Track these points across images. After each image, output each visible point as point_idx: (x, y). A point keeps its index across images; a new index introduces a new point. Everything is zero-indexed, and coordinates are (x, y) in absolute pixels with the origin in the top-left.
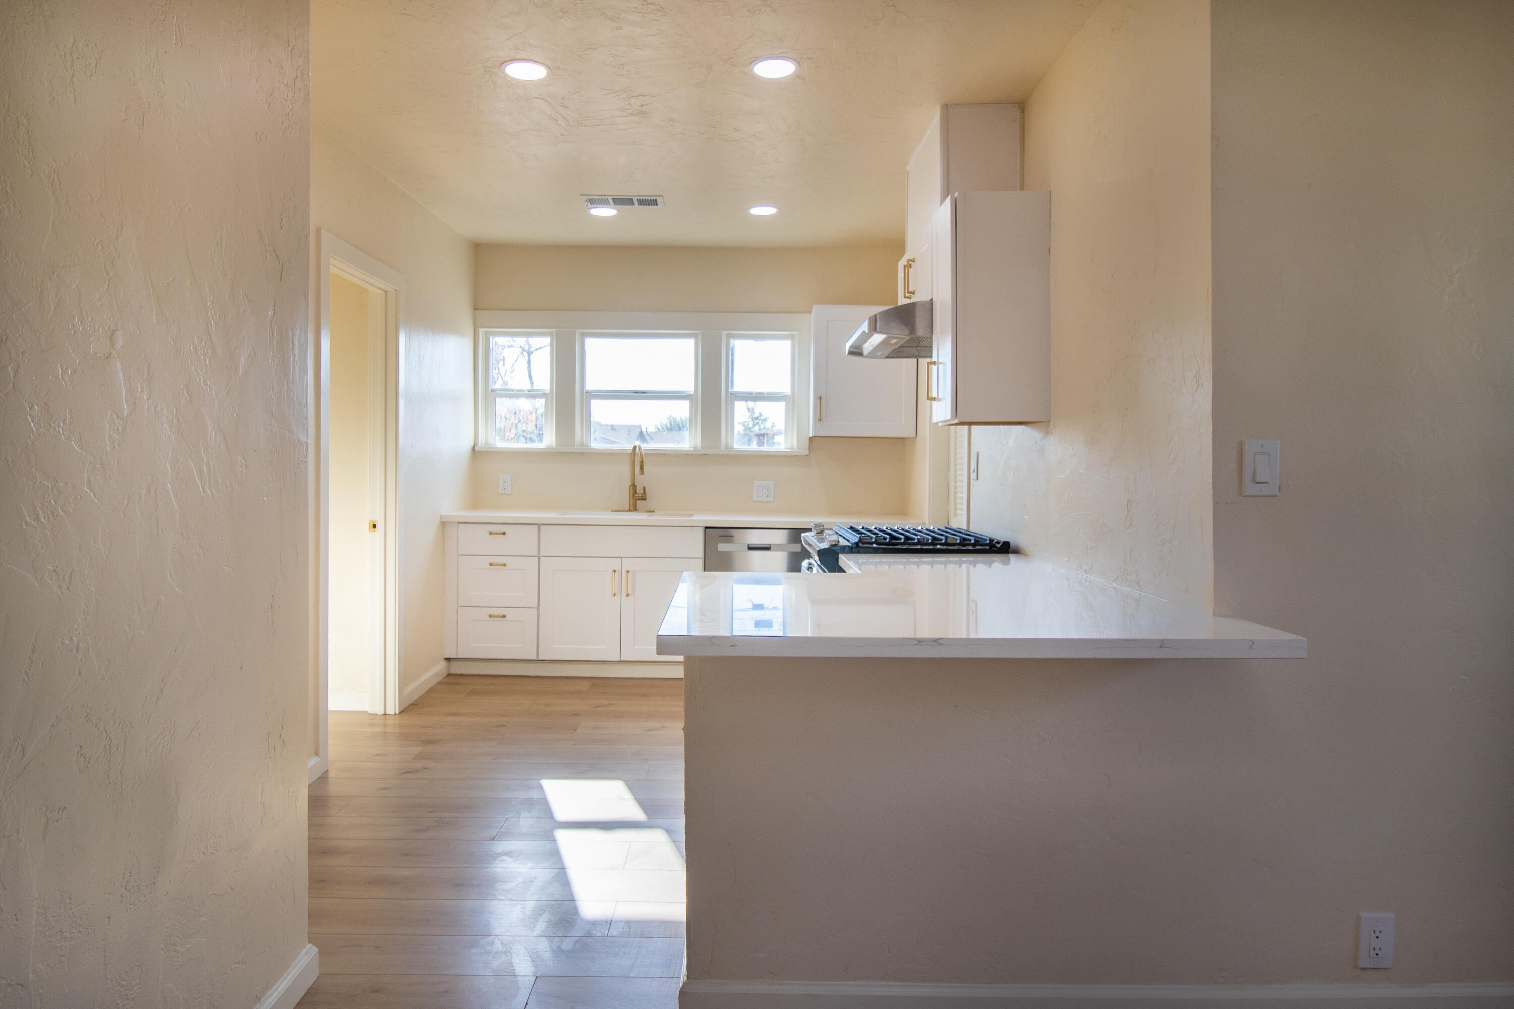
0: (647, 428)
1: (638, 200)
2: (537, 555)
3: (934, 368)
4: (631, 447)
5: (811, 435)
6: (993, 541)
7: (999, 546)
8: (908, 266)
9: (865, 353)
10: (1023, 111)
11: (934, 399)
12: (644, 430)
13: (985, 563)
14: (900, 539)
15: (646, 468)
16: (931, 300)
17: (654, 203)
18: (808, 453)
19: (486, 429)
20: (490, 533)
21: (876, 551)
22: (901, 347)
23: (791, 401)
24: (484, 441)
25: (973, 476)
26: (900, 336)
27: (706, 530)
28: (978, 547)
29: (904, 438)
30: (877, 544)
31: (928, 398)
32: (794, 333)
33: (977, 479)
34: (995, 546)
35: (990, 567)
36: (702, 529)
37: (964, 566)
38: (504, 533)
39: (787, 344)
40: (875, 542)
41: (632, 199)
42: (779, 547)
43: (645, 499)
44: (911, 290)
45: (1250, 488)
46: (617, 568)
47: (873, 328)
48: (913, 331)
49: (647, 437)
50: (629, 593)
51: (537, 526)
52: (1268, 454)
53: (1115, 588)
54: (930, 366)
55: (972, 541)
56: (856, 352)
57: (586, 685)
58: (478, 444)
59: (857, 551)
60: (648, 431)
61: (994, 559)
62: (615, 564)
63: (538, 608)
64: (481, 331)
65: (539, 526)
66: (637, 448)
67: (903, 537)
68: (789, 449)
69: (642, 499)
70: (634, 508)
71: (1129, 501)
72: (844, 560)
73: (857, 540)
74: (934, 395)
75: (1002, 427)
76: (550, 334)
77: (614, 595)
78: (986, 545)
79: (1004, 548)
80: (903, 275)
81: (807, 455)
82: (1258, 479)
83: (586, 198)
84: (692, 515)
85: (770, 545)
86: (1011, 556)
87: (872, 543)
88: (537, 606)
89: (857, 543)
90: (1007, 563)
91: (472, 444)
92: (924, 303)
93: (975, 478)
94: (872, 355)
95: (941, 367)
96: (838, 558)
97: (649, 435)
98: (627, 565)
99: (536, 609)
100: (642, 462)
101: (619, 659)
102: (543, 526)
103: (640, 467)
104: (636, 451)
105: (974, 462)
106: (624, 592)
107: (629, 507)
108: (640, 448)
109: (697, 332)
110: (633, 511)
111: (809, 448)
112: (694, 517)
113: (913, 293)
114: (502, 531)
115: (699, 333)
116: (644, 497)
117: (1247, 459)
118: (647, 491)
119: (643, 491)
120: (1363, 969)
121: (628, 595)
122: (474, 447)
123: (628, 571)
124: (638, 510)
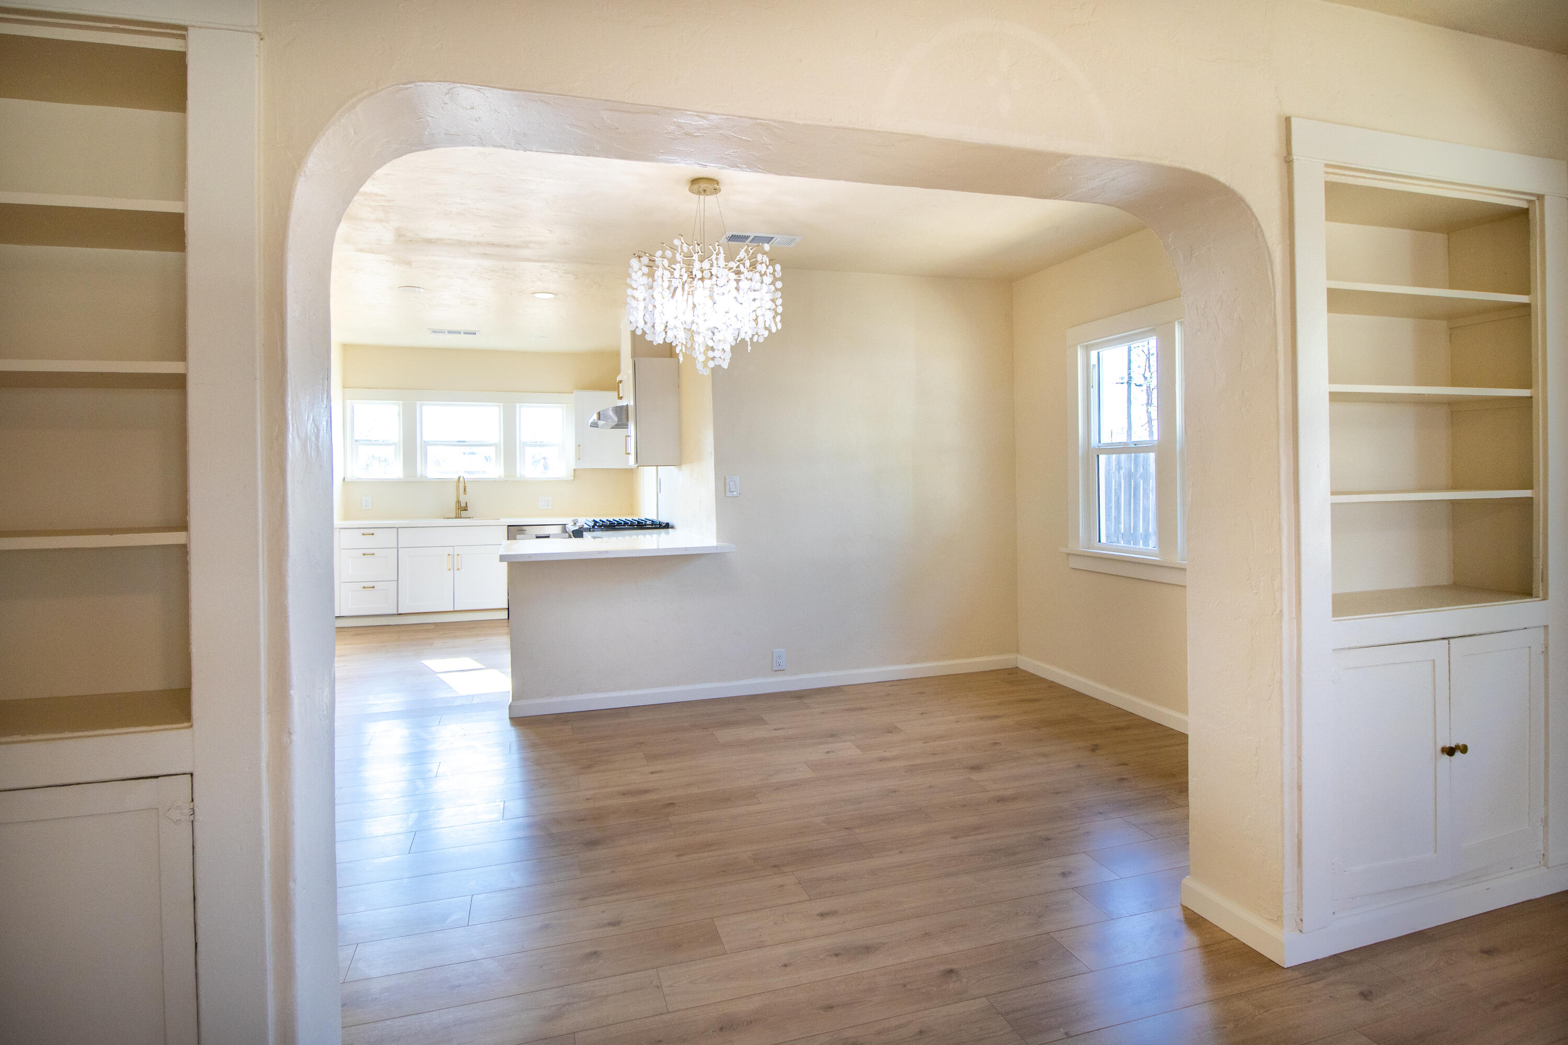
2: (396, 547)
3: (629, 438)
4: (457, 477)
5: (574, 468)
6: (663, 524)
8: (620, 382)
11: (629, 454)
13: (659, 532)
14: (616, 524)
15: (467, 490)
16: (627, 405)
17: (475, 333)
18: (572, 479)
19: (353, 467)
20: (363, 534)
21: (604, 530)
22: (616, 425)
23: (562, 447)
24: (351, 475)
25: (659, 490)
26: (616, 420)
27: (510, 526)
28: (654, 526)
30: (604, 527)
31: (626, 454)
32: (563, 405)
33: (660, 493)
34: (664, 526)
36: (506, 527)
39: (559, 411)
41: (460, 332)
42: (554, 536)
43: (467, 510)
44: (621, 396)
45: (729, 494)
46: (451, 553)
48: (619, 420)
50: (459, 568)
51: (396, 529)
52: (735, 481)
54: (627, 438)
57: (432, 627)
58: (347, 477)
59: (592, 530)
61: (663, 531)
62: (450, 550)
64: (348, 402)
65: (398, 528)
66: (461, 478)
68: (561, 476)
69: (465, 510)
70: (458, 517)
72: (585, 534)
73: (594, 525)
74: (630, 449)
75: (661, 467)
76: (398, 404)
77: (449, 570)
78: (658, 525)
79: (667, 526)
80: (618, 385)
82: (731, 491)
83: (430, 330)
84: (499, 519)
85: (549, 534)
86: (670, 529)
87: (601, 526)
88: (396, 579)
89: (593, 527)
90: (668, 533)
91: (343, 477)
92: (624, 406)
94: (602, 427)
95: (631, 438)
96: (583, 534)
98: (457, 551)
99: (396, 582)
100: (465, 486)
101: (452, 610)
102: (399, 529)
103: (463, 490)
104: (461, 479)
105: (659, 483)
106: (455, 569)
107: (455, 516)
108: (464, 478)
109: (500, 404)
110: (459, 518)
111: (574, 476)
112: (501, 520)
113: (621, 398)
114: (372, 533)
115: (501, 404)
116: (465, 509)
117: (727, 483)
118: (468, 505)
119: (465, 505)
120: (775, 671)
121: (458, 570)
122: (344, 479)
123: (458, 555)
124: (461, 518)
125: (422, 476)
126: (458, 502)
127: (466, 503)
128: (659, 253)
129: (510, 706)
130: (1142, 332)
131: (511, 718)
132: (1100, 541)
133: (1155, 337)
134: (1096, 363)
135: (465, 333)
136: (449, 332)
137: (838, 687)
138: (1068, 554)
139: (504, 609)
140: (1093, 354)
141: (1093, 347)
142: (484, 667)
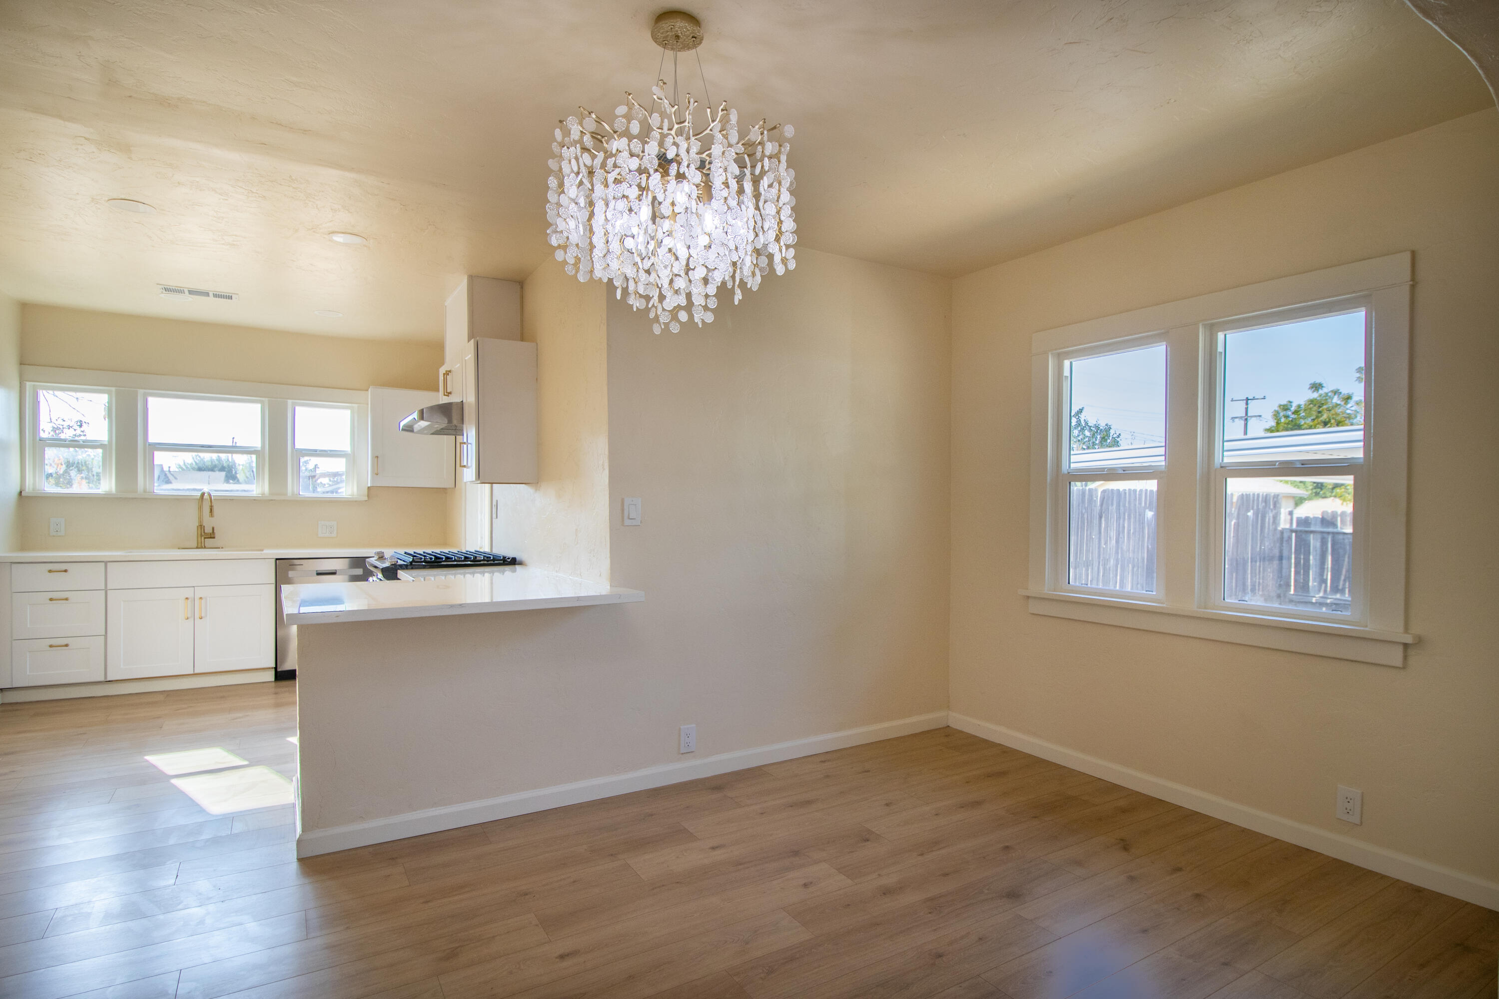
0: (169, 467)
1: (214, 294)
2: (104, 588)
3: (465, 446)
4: (199, 496)
5: (369, 485)
6: (505, 558)
7: (509, 560)
8: (447, 373)
9: (415, 430)
10: (522, 288)
11: (464, 466)
12: (166, 469)
13: (499, 572)
14: (443, 558)
15: (215, 511)
16: (462, 401)
17: (231, 298)
18: (367, 499)
19: (34, 477)
20: (50, 571)
21: (424, 567)
22: (442, 429)
23: (351, 458)
24: (31, 487)
25: (494, 516)
26: (442, 422)
27: (277, 561)
28: (496, 562)
29: (445, 489)
30: (425, 563)
31: (461, 465)
32: (354, 405)
33: (497, 518)
34: (506, 561)
35: (503, 574)
36: (274, 560)
37: (487, 575)
38: (66, 571)
39: (348, 413)
40: (425, 561)
41: (208, 293)
42: (342, 572)
43: (214, 538)
44: (448, 391)
45: (627, 522)
46: (190, 595)
47: (422, 417)
48: (450, 421)
49: (171, 477)
50: (202, 615)
51: (103, 564)
52: (636, 505)
53: (570, 579)
54: (462, 445)
55: (492, 558)
56: (409, 429)
58: (25, 490)
59: (411, 567)
60: (171, 470)
61: (506, 569)
62: (189, 593)
63: (106, 636)
64: (28, 384)
65: (106, 563)
67: (444, 557)
68: (349, 495)
69: (211, 538)
70: (201, 546)
71: (576, 530)
72: (401, 573)
73: (411, 560)
74: (465, 464)
75: (511, 485)
76: (109, 393)
77: (187, 618)
78: (501, 560)
79: (513, 562)
80: (443, 378)
81: (366, 501)
82: (630, 518)
83: (161, 287)
84: (263, 550)
85: (336, 570)
86: (517, 566)
87: (422, 562)
88: (103, 633)
89: (411, 563)
90: (515, 571)
91: (18, 490)
92: (457, 403)
93: (495, 517)
94: (421, 431)
95: (469, 445)
96: (397, 573)
97: (172, 475)
98: (199, 593)
99: (103, 637)
100: (211, 506)
101: (192, 673)
102: (108, 564)
103: (209, 510)
104: (206, 496)
105: (494, 507)
106: (197, 616)
107: (196, 545)
108: (210, 495)
109: (263, 399)
110: (202, 548)
111: (368, 496)
112: (265, 552)
113: (450, 393)
114: (64, 569)
115: (266, 400)
116: (212, 536)
117: (626, 507)
118: (215, 531)
119: (211, 531)
120: (683, 754)
121: (201, 618)
122: (21, 492)
123: (201, 598)
124: (205, 547)
125: (145, 491)
126: (201, 527)
127: (213, 529)
128: (622, 110)
129: (299, 842)
130: (1147, 337)
131: (301, 860)
132: (1069, 583)
133: (1165, 343)
134: (1068, 375)
135: (215, 296)
136: (191, 292)
137: (759, 768)
138: (1028, 597)
139: (269, 668)
140: (1067, 363)
141: (1068, 355)
142: (246, 763)
